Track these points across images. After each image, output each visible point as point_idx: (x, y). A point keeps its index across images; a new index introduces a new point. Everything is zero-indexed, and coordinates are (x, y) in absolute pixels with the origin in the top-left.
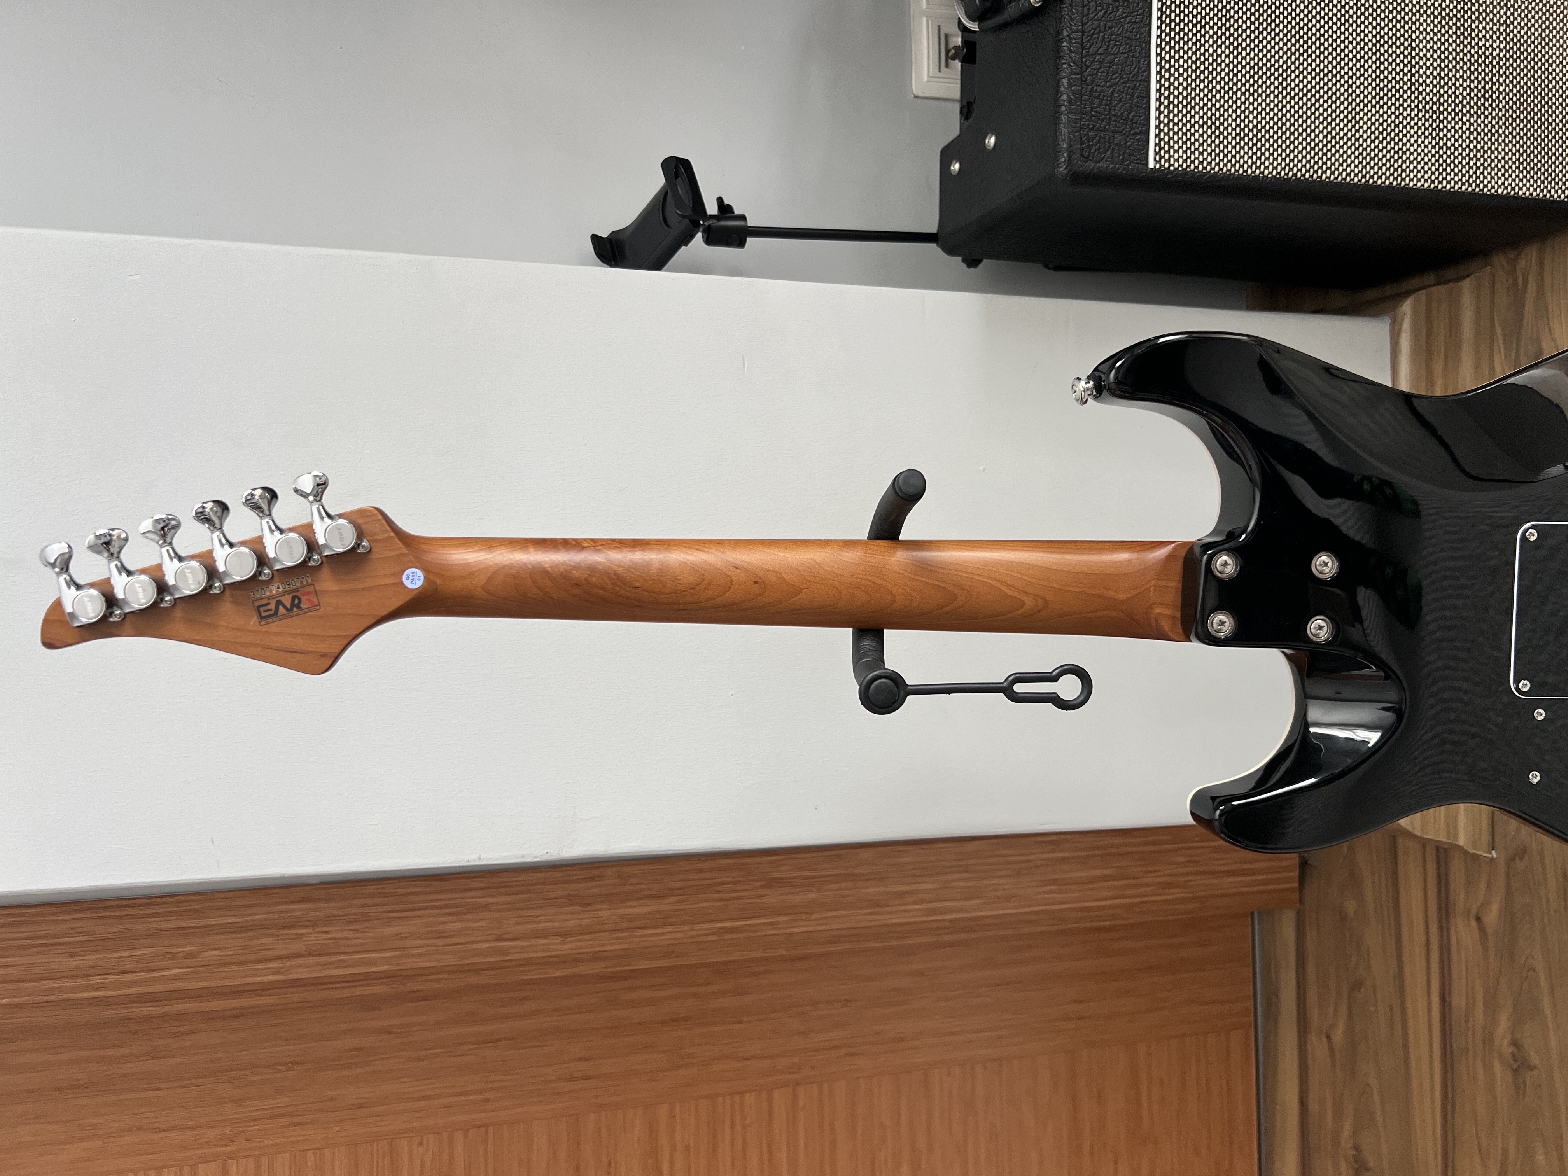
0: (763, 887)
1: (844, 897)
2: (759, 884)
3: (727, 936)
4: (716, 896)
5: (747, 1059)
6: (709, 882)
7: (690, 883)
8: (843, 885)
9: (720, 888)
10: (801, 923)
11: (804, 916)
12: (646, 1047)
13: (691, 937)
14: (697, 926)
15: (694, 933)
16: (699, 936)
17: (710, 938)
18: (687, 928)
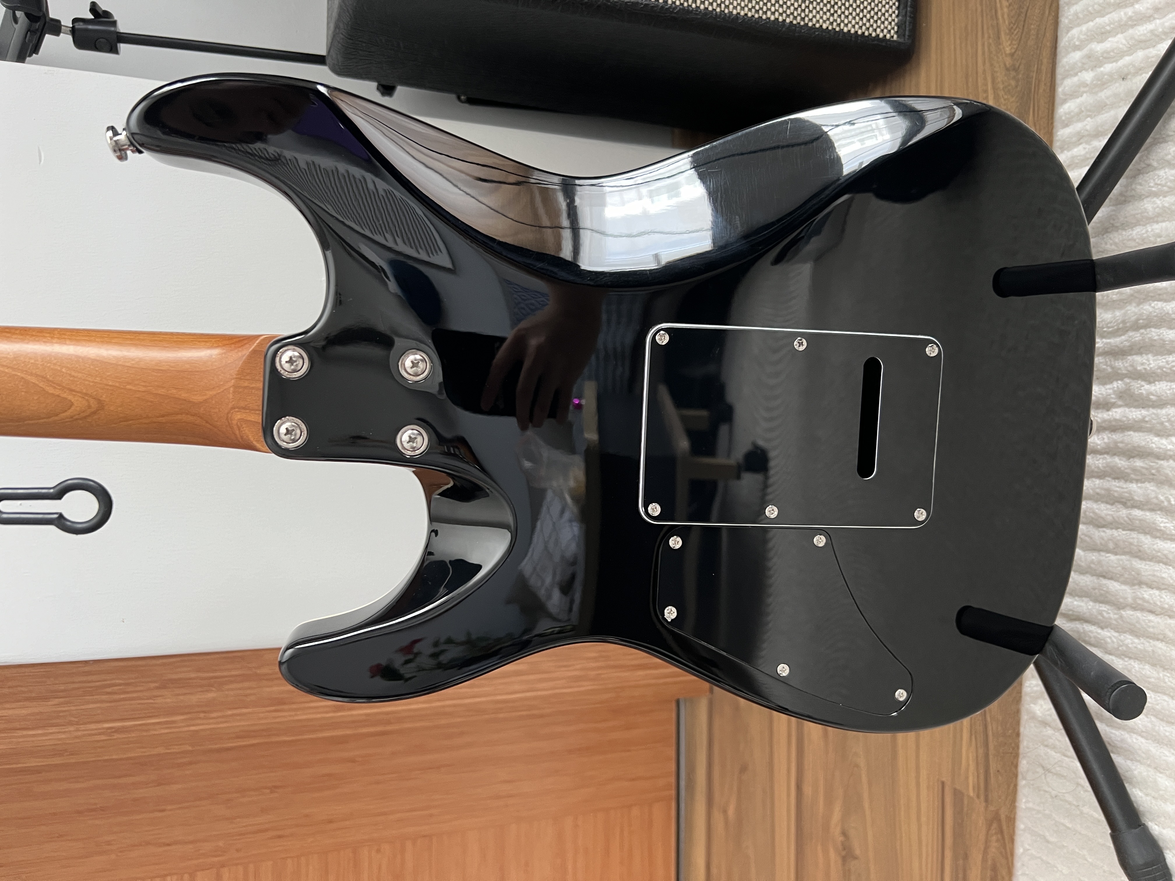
0: (157, 688)
1: (246, 696)
2: (153, 685)
3: (116, 736)
4: (104, 697)
5: (168, 845)
6: (97, 684)
7: (76, 686)
8: (246, 684)
9: (109, 690)
10: (199, 722)
11: (202, 715)
12: (61, 836)
13: (76, 737)
14: (82, 727)
15: (80, 733)
16: (84, 735)
17: (97, 738)
18: (72, 728)
